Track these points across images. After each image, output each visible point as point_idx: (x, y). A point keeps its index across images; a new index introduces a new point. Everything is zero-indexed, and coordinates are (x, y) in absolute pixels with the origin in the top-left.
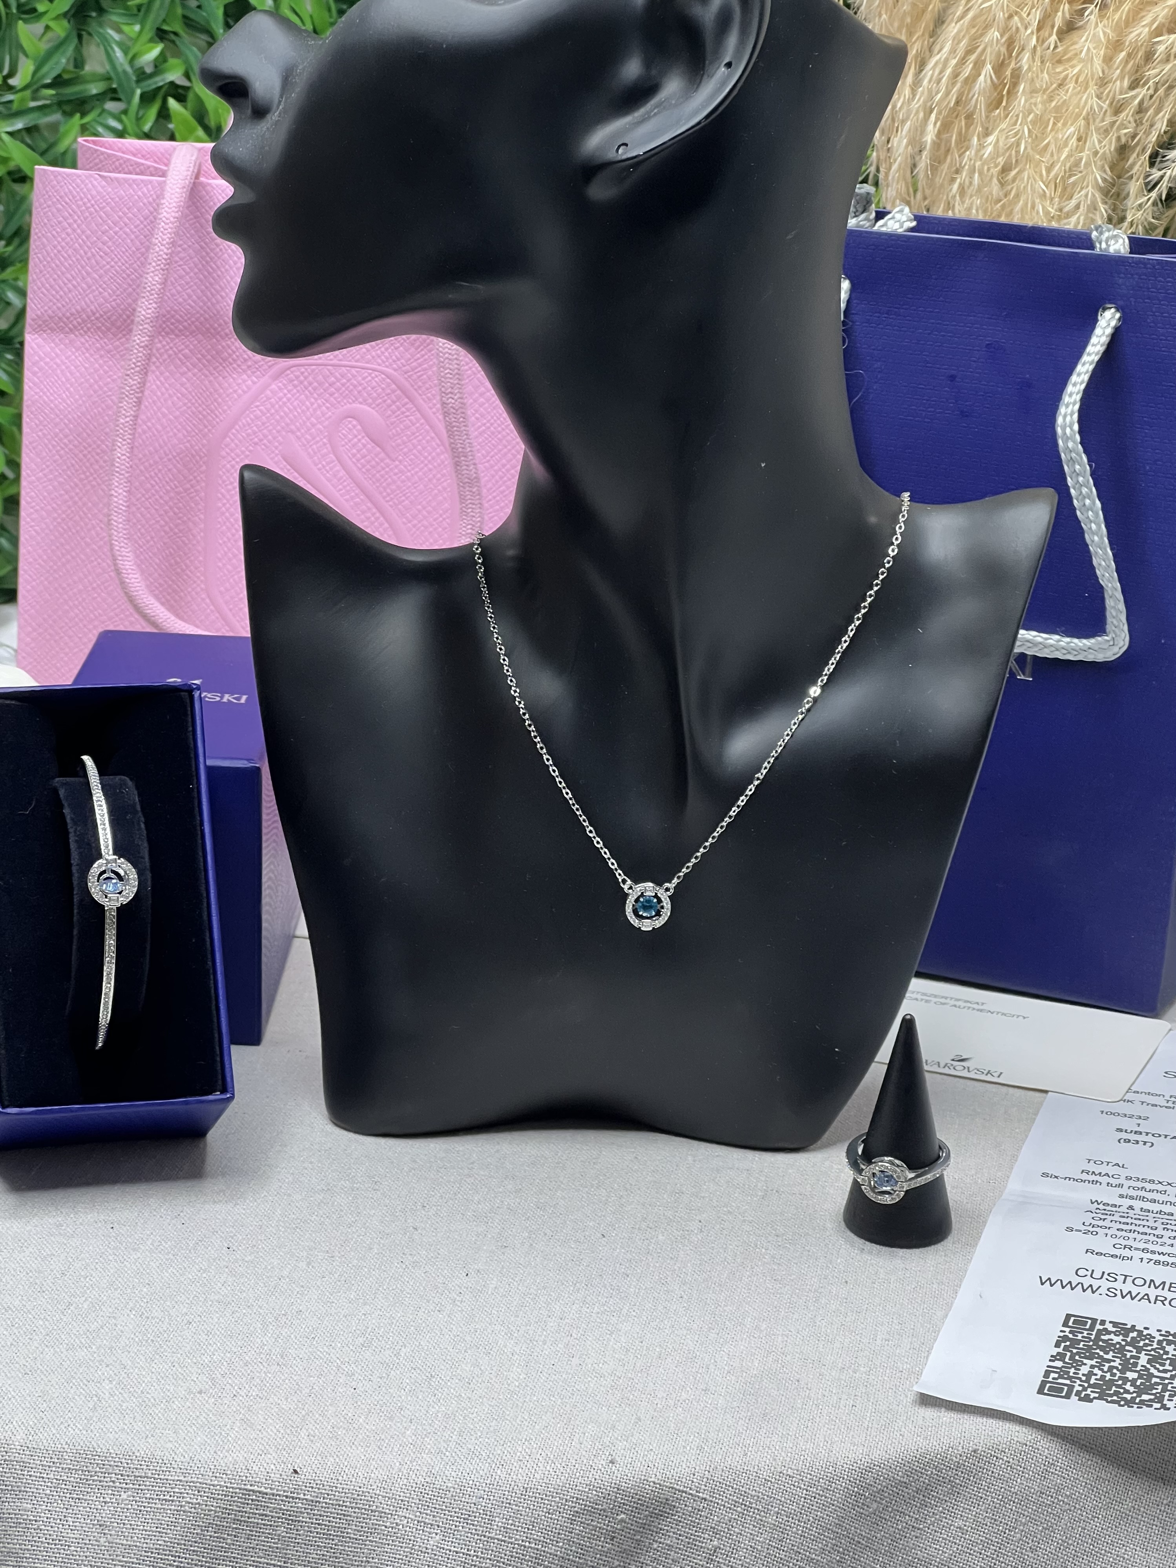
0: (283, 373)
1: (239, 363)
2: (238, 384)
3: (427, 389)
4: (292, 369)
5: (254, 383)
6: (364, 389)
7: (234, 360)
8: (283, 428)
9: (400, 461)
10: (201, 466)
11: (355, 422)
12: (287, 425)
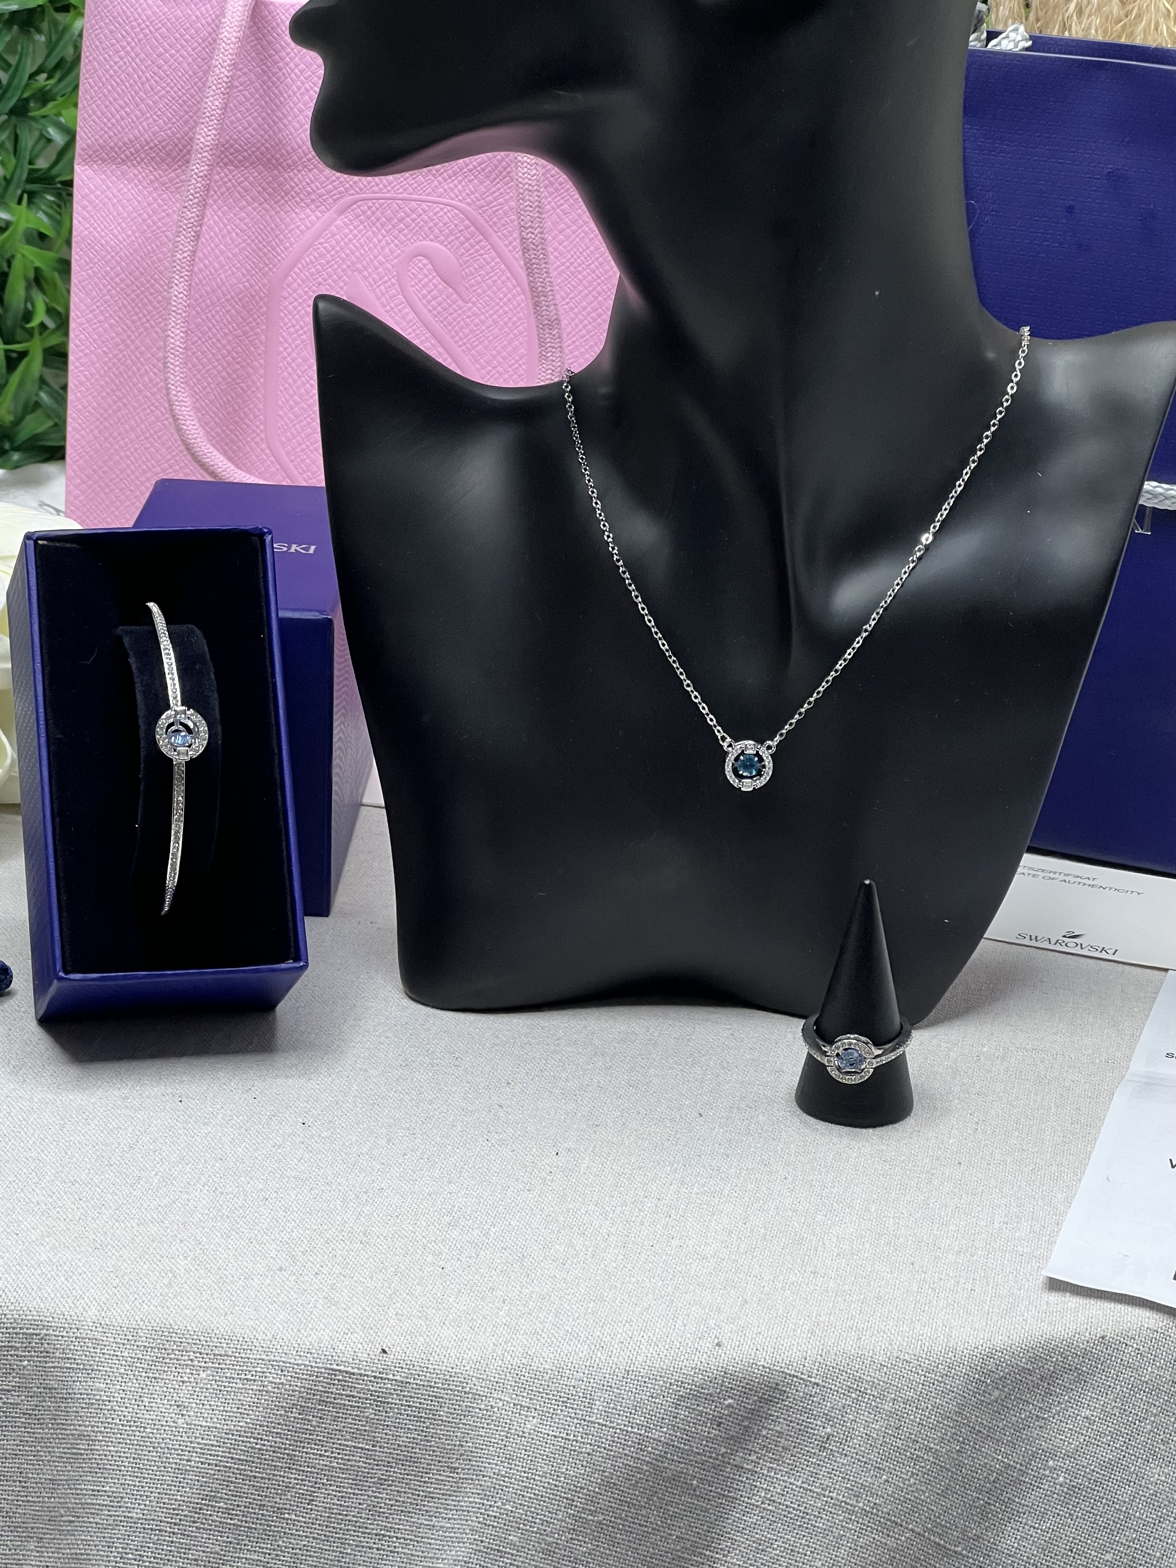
0: (349, 207)
1: (302, 196)
2: (301, 220)
3: (503, 225)
4: (359, 203)
5: (318, 218)
6: (435, 225)
7: (298, 194)
8: (349, 267)
9: (473, 303)
10: (261, 308)
11: (425, 261)
12: (353, 263)
